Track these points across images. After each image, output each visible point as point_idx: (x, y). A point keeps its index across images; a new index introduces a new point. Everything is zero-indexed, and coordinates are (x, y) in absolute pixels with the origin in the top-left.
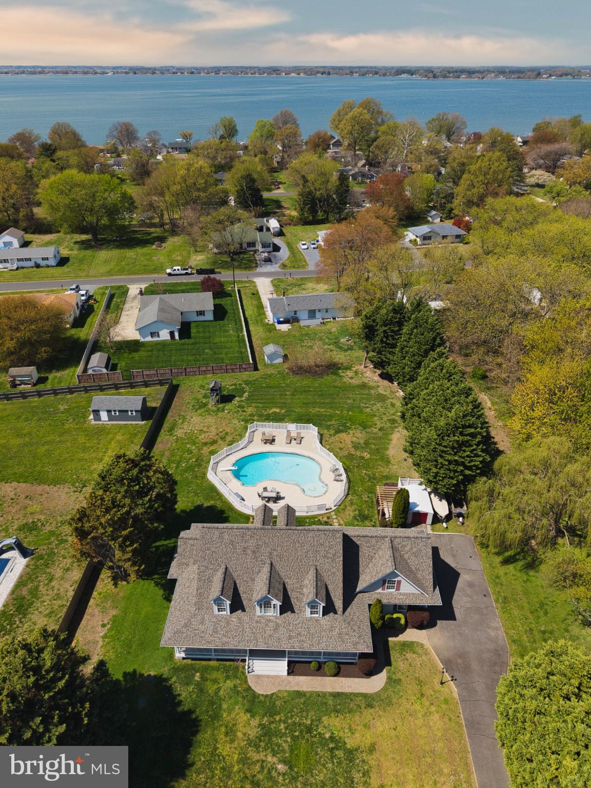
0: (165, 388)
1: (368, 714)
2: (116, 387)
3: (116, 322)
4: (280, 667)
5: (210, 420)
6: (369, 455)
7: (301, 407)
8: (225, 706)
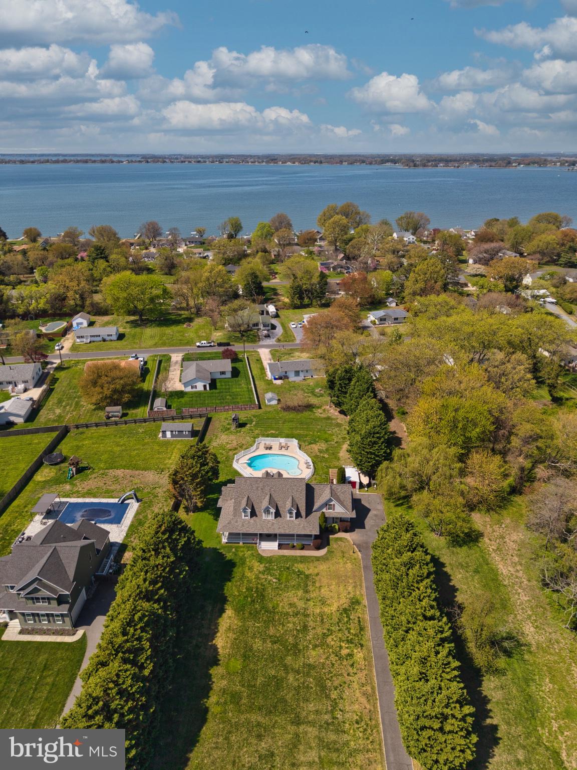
0: (204, 419)
1: (316, 563)
2: (173, 419)
3: (166, 379)
4: (273, 546)
5: (232, 437)
6: (327, 456)
7: (289, 430)
8: (248, 560)
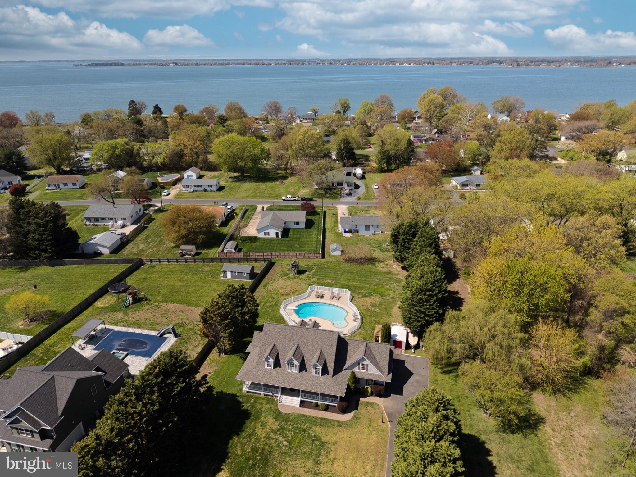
0: (264, 264)
1: (337, 429)
2: (239, 260)
3: (246, 226)
4: (295, 401)
5: (289, 283)
6: (379, 311)
7: (345, 281)
8: (263, 414)
